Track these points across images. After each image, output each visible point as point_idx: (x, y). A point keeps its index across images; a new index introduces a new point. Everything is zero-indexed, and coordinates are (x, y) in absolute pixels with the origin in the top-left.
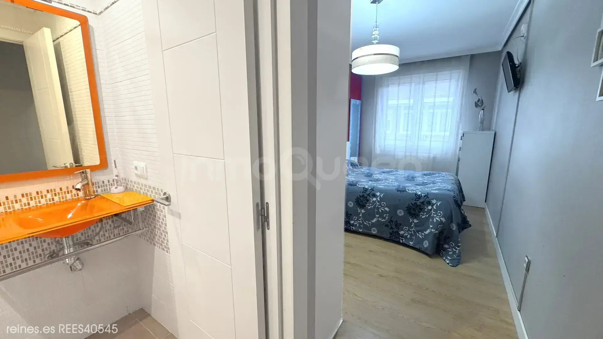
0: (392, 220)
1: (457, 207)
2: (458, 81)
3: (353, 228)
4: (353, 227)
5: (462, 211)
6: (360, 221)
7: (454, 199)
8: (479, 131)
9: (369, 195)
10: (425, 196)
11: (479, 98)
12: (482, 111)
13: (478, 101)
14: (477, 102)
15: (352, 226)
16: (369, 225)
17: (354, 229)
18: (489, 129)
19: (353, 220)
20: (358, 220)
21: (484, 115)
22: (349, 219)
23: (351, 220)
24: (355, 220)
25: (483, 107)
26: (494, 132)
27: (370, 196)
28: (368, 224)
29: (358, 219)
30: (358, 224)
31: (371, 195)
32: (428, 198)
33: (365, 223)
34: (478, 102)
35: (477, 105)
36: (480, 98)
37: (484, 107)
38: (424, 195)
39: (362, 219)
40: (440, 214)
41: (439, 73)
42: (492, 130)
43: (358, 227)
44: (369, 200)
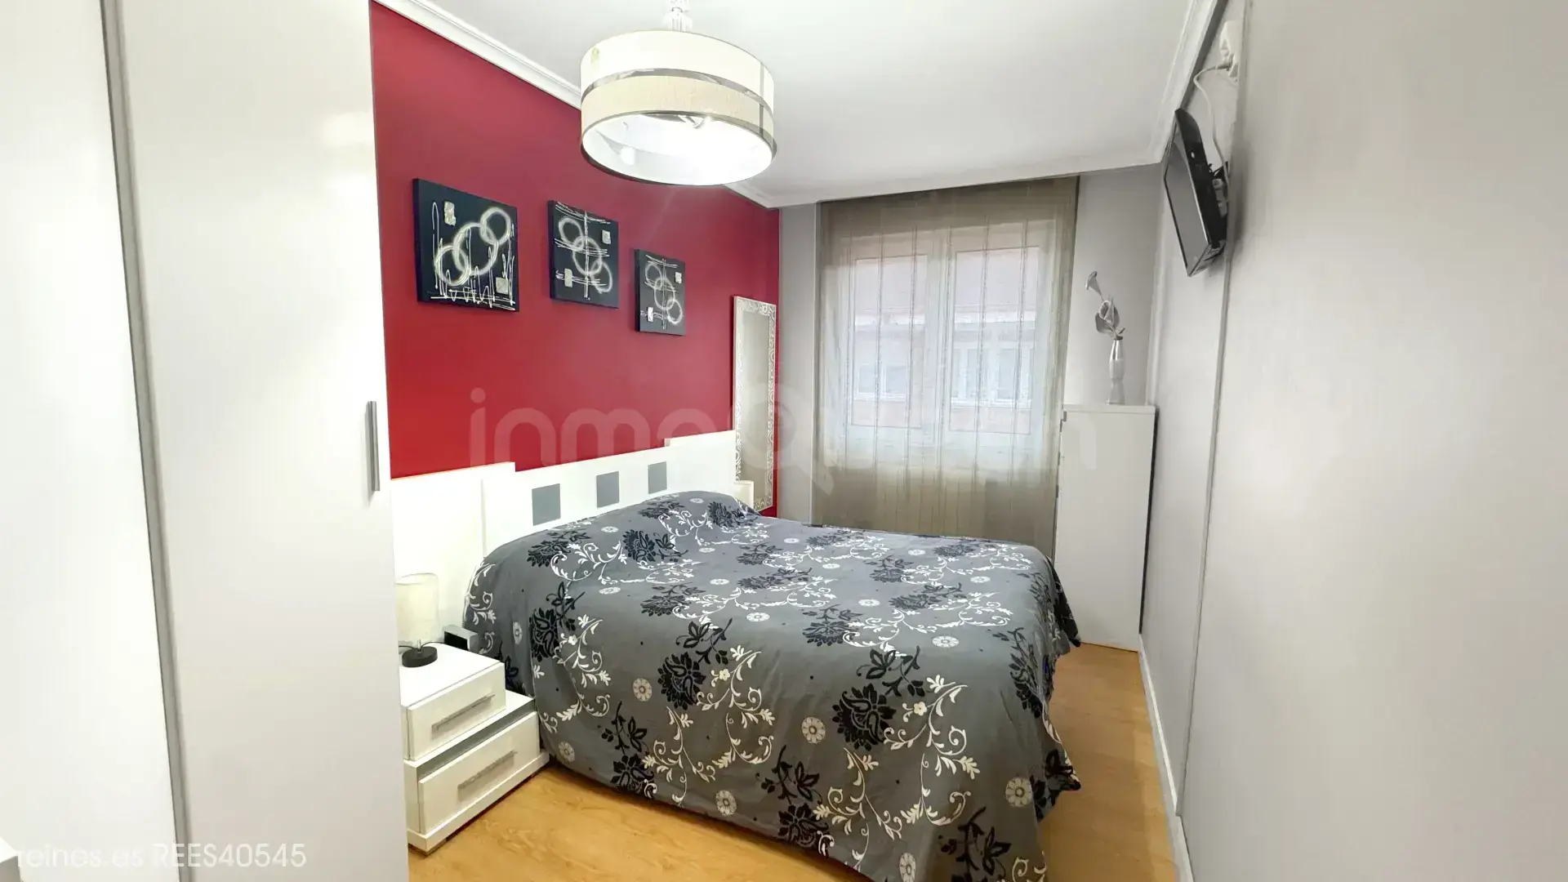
0: (782, 760)
1: (1025, 706)
2: (1047, 250)
3: (652, 788)
4: (653, 785)
5: (1046, 723)
6: (675, 758)
7: (1017, 673)
8: (1111, 403)
9: (705, 655)
10: (906, 659)
11: (1105, 304)
12: (1118, 342)
13: (1105, 311)
14: (1101, 316)
15: (649, 778)
16: (707, 779)
17: (654, 791)
18: (1141, 400)
19: (653, 755)
20: (668, 755)
21: (1121, 355)
22: (640, 750)
23: (647, 754)
24: (661, 756)
25: (1117, 331)
26: (1153, 410)
27: (708, 662)
28: (705, 772)
29: (669, 751)
30: (670, 774)
31: (712, 657)
32: (917, 668)
33: (694, 770)
34: (1104, 315)
35: (1100, 324)
36: (1110, 304)
37: (1121, 332)
38: (905, 655)
39: (682, 754)
40: (956, 742)
41: (994, 227)
42: (1150, 404)
43: (671, 783)
44: (704, 677)
